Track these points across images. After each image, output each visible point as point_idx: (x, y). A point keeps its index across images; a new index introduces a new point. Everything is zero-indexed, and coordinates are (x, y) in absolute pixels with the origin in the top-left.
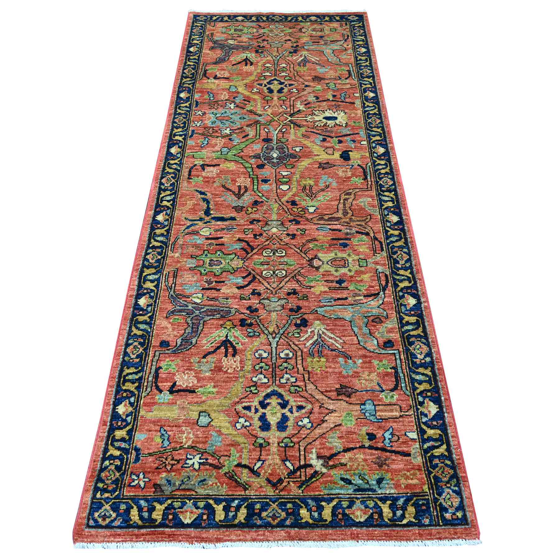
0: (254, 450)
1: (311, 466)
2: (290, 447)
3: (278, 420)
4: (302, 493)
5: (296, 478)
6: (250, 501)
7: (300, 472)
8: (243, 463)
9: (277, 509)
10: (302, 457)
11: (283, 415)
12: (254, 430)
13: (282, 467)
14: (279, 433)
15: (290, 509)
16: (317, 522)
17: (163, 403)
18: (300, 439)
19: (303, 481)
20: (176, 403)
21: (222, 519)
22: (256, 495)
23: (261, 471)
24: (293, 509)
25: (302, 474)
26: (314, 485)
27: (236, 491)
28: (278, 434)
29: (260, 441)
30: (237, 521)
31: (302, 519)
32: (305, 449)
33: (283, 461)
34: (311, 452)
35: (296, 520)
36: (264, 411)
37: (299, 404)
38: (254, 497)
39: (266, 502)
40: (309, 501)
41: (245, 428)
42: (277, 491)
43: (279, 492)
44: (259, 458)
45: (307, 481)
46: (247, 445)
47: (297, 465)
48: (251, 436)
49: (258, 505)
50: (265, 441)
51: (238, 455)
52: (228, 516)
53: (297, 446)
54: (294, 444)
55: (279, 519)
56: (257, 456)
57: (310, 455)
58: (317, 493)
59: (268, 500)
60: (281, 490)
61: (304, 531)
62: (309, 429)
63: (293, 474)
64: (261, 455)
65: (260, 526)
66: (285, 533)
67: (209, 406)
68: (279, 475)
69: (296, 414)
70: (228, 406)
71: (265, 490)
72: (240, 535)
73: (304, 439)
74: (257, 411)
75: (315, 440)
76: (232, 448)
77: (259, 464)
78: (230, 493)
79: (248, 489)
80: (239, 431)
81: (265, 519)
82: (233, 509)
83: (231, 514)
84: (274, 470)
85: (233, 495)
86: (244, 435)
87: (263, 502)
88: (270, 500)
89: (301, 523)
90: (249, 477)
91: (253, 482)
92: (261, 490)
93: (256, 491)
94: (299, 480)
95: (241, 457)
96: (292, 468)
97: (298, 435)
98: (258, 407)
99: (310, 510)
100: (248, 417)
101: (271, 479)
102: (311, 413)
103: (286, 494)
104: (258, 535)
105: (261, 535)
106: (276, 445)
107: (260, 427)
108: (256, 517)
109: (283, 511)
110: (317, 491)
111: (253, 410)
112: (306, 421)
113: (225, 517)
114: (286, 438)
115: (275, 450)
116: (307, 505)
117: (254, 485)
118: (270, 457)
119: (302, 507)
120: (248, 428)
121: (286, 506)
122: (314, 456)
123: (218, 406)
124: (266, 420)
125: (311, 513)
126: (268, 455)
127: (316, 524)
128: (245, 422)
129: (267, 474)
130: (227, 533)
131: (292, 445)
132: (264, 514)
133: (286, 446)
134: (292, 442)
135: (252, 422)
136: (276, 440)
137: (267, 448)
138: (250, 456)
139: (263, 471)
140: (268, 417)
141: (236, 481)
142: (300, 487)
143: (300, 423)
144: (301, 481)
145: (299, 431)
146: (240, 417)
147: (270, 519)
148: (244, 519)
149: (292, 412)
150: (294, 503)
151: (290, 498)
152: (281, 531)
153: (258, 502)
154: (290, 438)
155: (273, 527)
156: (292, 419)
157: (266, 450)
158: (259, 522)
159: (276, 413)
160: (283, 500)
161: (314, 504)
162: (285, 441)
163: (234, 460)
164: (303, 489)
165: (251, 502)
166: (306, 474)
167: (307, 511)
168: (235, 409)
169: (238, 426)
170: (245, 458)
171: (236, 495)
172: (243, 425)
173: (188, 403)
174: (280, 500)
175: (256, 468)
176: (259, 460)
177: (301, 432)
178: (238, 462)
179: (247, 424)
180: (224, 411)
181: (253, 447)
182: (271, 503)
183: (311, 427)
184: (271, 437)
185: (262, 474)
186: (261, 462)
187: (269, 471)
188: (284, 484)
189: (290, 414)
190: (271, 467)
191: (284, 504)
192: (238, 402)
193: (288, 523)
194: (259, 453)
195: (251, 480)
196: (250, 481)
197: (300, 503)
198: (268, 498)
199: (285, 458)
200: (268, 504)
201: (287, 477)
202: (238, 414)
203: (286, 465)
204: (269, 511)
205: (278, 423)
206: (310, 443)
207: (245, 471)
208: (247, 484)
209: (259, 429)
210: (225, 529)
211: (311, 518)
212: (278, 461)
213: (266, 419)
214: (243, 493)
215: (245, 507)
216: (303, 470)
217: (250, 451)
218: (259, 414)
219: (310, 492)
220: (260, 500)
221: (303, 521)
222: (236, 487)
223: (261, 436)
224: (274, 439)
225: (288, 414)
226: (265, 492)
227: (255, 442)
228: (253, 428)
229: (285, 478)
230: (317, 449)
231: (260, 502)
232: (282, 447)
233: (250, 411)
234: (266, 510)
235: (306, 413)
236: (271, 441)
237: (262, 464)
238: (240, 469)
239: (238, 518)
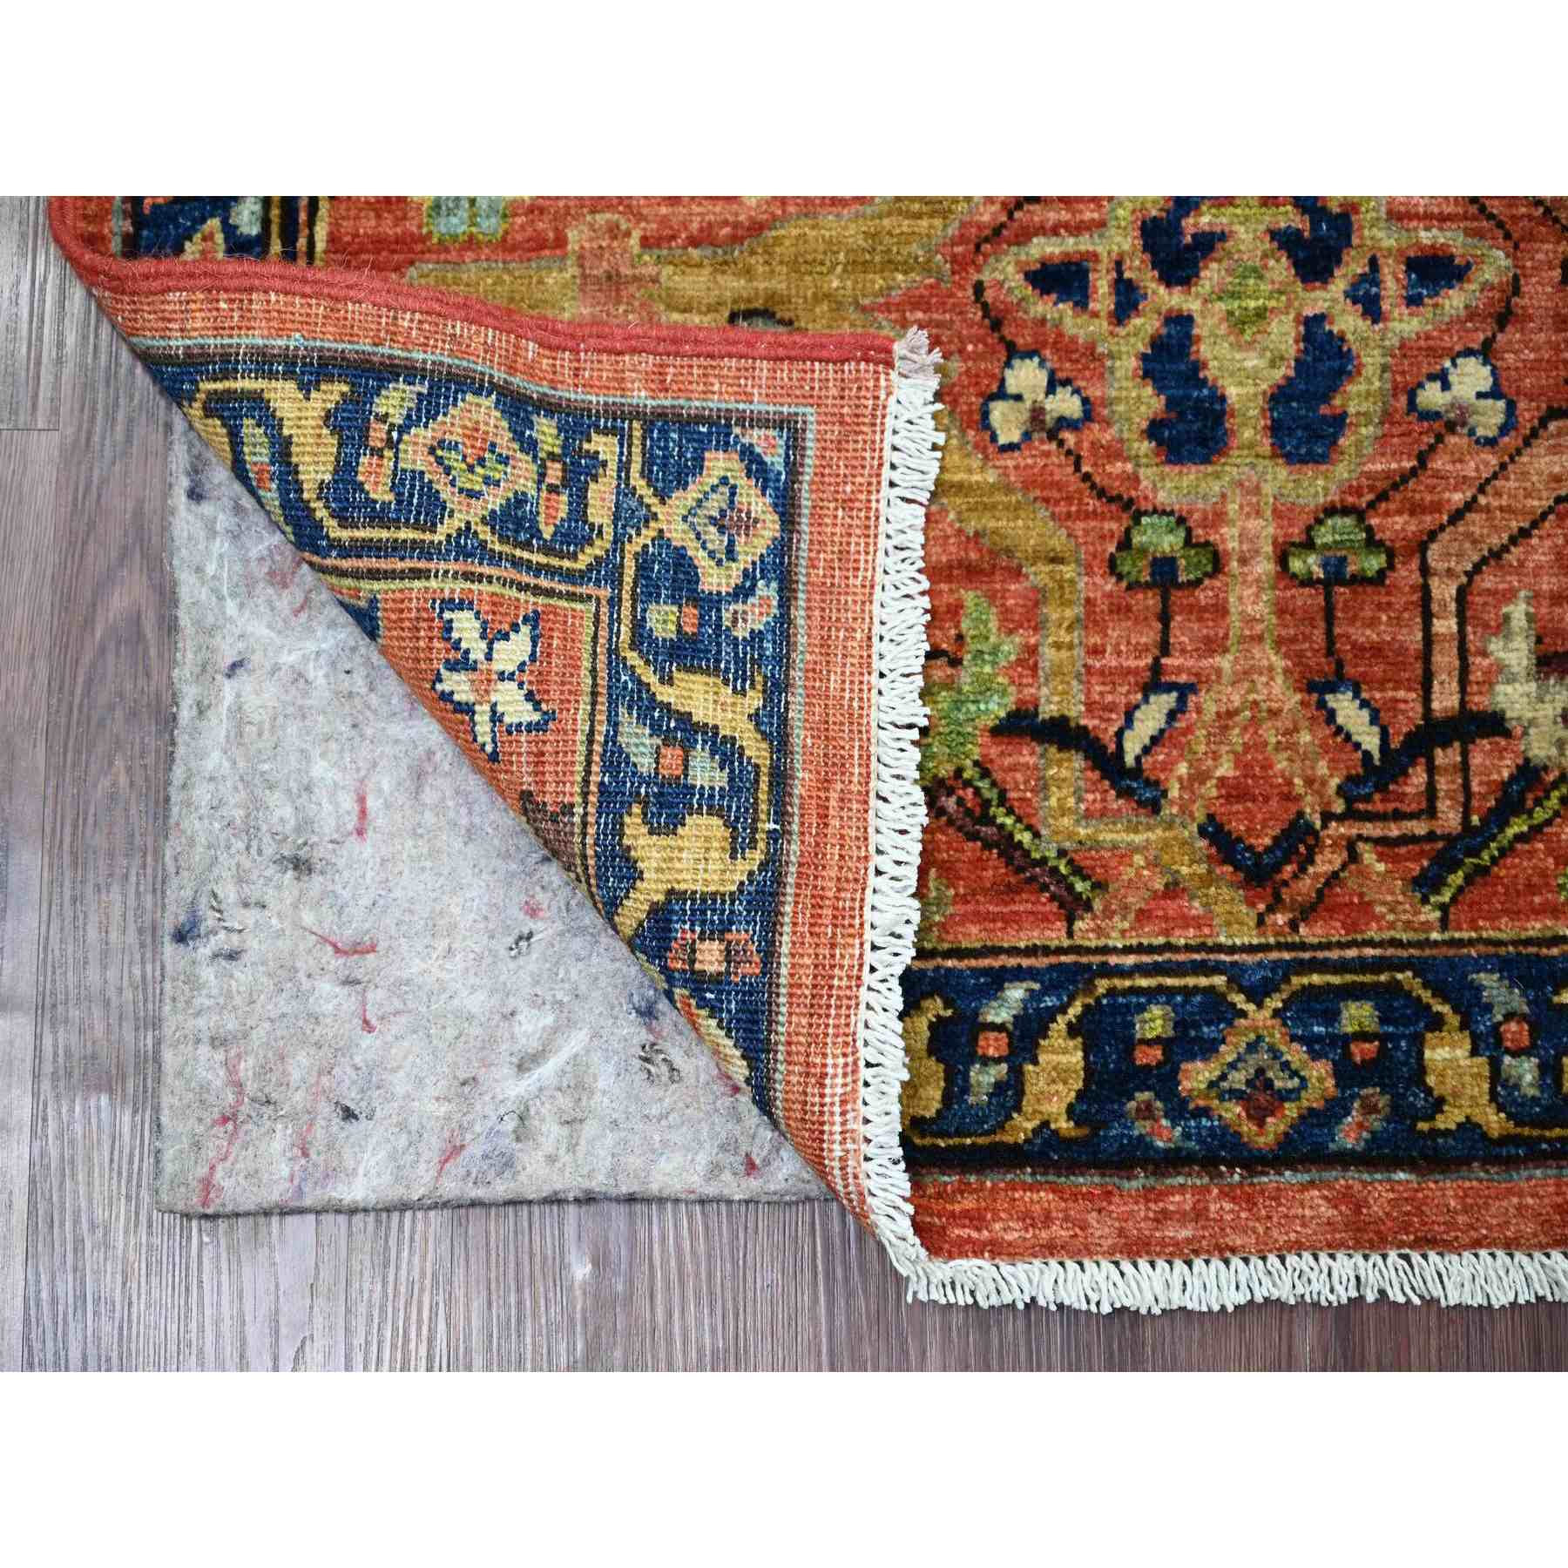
0: (1120, 610)
1: (1494, 724)
2: (1359, 580)
3: (1280, 374)
4: (1444, 924)
5: (1398, 816)
6: (1102, 985)
7: (1431, 770)
8: (1048, 710)
9: (1277, 1036)
10: (1446, 659)
11: (1314, 330)
12: (1115, 452)
13: (1305, 737)
14: (1283, 472)
15: (1362, 1036)
16: (1533, 1124)
17: (471, 243)
18: (1429, 521)
19: (1449, 839)
20: (560, 242)
21: (930, 1113)
22: (1140, 949)
23: (1167, 766)
24: (1383, 1038)
25: (1443, 784)
26: (1519, 868)
27: (1009, 920)
28: (1277, 478)
29: (1162, 539)
30: (1022, 1127)
31: (1438, 1104)
32: (1462, 595)
33: (1311, 687)
34: (1502, 626)
35: (1401, 1113)
36: (1174, 299)
37: (1425, 237)
38: (1131, 960)
39: (1212, 988)
40: (1484, 978)
41: (1052, 435)
42: (1280, 919)
43: (1293, 926)
44: (1156, 668)
45: (1470, 839)
46: (1068, 571)
47: (1410, 714)
48: (1092, 503)
49: (1156, 1011)
50: (1188, 542)
51: (1010, 648)
52: (966, 1089)
53: (1407, 574)
54: (1391, 555)
55: (1291, 1110)
56: (1140, 651)
57: (1495, 646)
58: (1535, 928)
59: (1219, 980)
60: (1307, 912)
61: (1446, 1191)
62: (1491, 442)
63: (1381, 788)
64: (1165, 648)
65: (1173, 1161)
66: (1333, 1203)
67: (796, 265)
68: (1288, 797)
69: (1406, 324)
70: (926, 269)
71: (1197, 908)
72: (1048, 1219)
73: (1457, 516)
74: (1127, 299)
75: (1524, 533)
76: (969, 597)
77: (1151, 718)
78: (973, 936)
79: (1088, 906)
80: (1009, 461)
81: (1205, 1112)
82: (993, 1045)
83: (984, 1078)
84: (1252, 763)
85: (995, 951)
86: (1041, 488)
87: (1187, 992)
88: (1235, 974)
89: (1435, 1133)
90: (1088, 815)
91: (1124, 854)
92: (1171, 907)
93: (1143, 916)
94: (1419, 828)
95: (1029, 660)
96: (1370, 741)
97: (1417, 490)
98: (1140, 270)
99: (1487, 1044)
100: (1065, 347)
101: (1238, 827)
102: (1504, 318)
103: (1338, 934)
104: (1163, 1217)
105: (1183, 1217)
106: (1264, 567)
107: (1154, 430)
108: (1144, 1096)
109: (1315, 1056)
110: (1538, 912)
111: (1102, 285)
112: (1471, 377)
113: (947, 1098)
114: (1330, 511)
115: (1261, 608)
116: (1470, 1007)
117: (1129, 873)
118: (1225, 663)
119: (1437, 1023)
120: (1070, 438)
121: (1332, 1017)
122: (1515, 652)
123: (857, 265)
124: (1193, 374)
125: (1495, 1064)
126: (1214, 646)
127: (1530, 1143)
128: (1051, 389)
129: (1210, 790)
130: (969, 1203)
131: (1374, 563)
132: (1196, 1076)
133: (1336, 575)
134: (1372, 543)
135: (1094, 392)
136: (1265, 531)
137: (1203, 596)
138: (1096, 651)
139: (1183, 769)
140: (1204, 350)
141: (1007, 846)
142: (1426, 884)
143: (1432, 396)
144: (1431, 837)
145: (1423, 459)
146: (1013, 352)
147: (1233, 1111)
148: (1070, 1111)
149: (1372, 309)
150: (1387, 998)
151: (1362, 965)
152: (1304, 1188)
153: (1153, 994)
154: (1360, 515)
155: (1254, 1162)
156: (1372, 360)
157: (1198, 612)
158: (1166, 1134)
159: (1261, 314)
160: (1316, 979)
161: (1518, 1001)
162: (1324, 536)
163: (985, 688)
164: (1446, 897)
165: (1112, 992)
166: (1466, 786)
167: (1474, 1052)
168: (979, 288)
169: (1007, 422)
170: (1057, 671)
171: (1013, 951)
172: (1037, 413)
173: (645, 242)
174: (1297, 981)
175: (1132, 747)
176: (1154, 683)
177: (1438, 463)
178: (1010, 702)
179: (1066, 404)
180: (900, 307)
181: (1110, 585)
182: (1239, 999)
183: (1504, 429)
184: (1232, 508)
185: (1174, 793)
186: (1168, 700)
187: (1226, 769)
188: (1327, 862)
189: (1363, 325)
190: (1236, 737)
191: (1321, 1004)
192: (998, 230)
193: (1349, 1134)
194: (1149, 636)
195: (1107, 837)
196: (1097, 845)
197: (1426, 996)
198: (1217, 969)
199: (1328, 667)
200: (1219, 1010)
201: (1339, 807)
202: (996, 325)
203: (1331, 715)
204: (1228, 1053)
205: (1279, 397)
206: (1496, 555)
207: (1069, 768)
208: (1078, 871)
209: (1146, 446)
210: (950, 1180)
211: (1493, 1095)
212: (1282, 693)
213: (1198, 366)
214: (1055, 936)
215: (1073, 1031)
216: (1446, 757)
217: (1091, 619)
218: (1145, 325)
219: (1493, 917)
220: (1170, 982)
221: (1449, 1120)
222: (1008, 892)
223: (1162, 498)
224: (1253, 524)
225: (1349, 322)
226: (1197, 923)
227: (1125, 544)
228: (1106, 437)
229: (1327, 817)
230: (1536, 597)
231: (1170, 992)
232: (1308, 582)
233: (1082, 303)
234: (1208, 1049)
235: (1472, 314)
236: (1229, 538)
237: (1172, 716)
238: (1028, 755)
239: (1027, 1106)
